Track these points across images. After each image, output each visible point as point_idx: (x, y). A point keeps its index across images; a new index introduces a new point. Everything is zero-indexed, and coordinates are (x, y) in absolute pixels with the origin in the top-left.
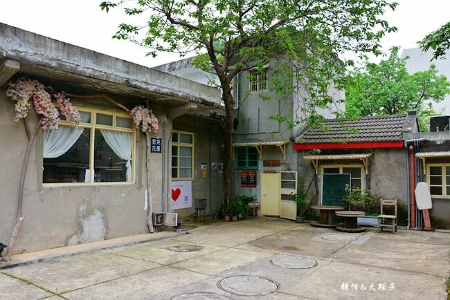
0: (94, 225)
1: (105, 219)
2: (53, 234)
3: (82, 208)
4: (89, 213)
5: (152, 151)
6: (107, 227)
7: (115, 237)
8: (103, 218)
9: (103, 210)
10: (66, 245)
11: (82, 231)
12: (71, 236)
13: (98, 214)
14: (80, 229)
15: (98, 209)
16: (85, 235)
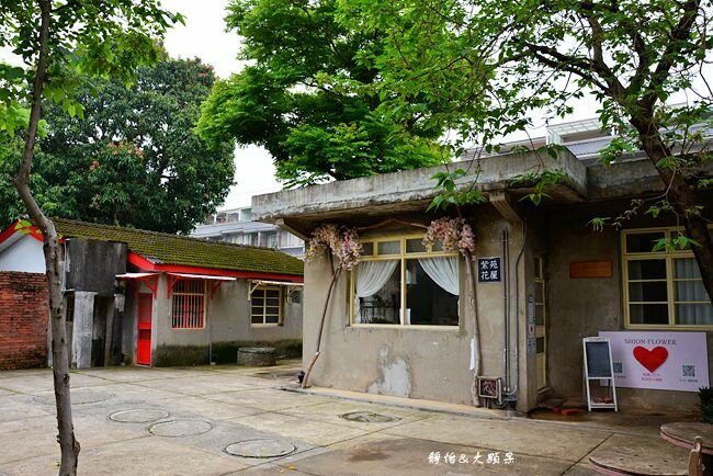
0: (397, 375)
1: (410, 371)
2: (355, 376)
3: (384, 354)
4: (391, 360)
5: (481, 280)
6: (413, 383)
7: (423, 398)
8: (407, 370)
9: (407, 359)
10: (367, 392)
11: (383, 381)
12: (372, 383)
13: (402, 364)
14: (381, 378)
15: (401, 357)
16: (386, 385)
